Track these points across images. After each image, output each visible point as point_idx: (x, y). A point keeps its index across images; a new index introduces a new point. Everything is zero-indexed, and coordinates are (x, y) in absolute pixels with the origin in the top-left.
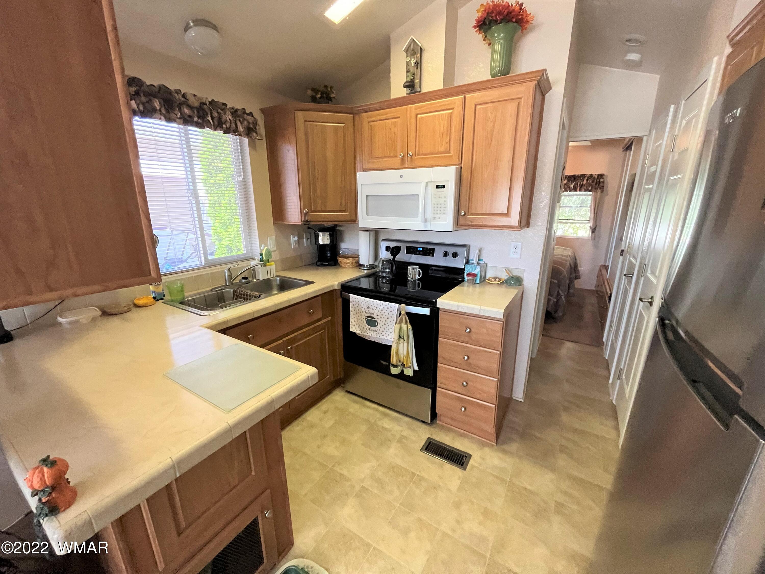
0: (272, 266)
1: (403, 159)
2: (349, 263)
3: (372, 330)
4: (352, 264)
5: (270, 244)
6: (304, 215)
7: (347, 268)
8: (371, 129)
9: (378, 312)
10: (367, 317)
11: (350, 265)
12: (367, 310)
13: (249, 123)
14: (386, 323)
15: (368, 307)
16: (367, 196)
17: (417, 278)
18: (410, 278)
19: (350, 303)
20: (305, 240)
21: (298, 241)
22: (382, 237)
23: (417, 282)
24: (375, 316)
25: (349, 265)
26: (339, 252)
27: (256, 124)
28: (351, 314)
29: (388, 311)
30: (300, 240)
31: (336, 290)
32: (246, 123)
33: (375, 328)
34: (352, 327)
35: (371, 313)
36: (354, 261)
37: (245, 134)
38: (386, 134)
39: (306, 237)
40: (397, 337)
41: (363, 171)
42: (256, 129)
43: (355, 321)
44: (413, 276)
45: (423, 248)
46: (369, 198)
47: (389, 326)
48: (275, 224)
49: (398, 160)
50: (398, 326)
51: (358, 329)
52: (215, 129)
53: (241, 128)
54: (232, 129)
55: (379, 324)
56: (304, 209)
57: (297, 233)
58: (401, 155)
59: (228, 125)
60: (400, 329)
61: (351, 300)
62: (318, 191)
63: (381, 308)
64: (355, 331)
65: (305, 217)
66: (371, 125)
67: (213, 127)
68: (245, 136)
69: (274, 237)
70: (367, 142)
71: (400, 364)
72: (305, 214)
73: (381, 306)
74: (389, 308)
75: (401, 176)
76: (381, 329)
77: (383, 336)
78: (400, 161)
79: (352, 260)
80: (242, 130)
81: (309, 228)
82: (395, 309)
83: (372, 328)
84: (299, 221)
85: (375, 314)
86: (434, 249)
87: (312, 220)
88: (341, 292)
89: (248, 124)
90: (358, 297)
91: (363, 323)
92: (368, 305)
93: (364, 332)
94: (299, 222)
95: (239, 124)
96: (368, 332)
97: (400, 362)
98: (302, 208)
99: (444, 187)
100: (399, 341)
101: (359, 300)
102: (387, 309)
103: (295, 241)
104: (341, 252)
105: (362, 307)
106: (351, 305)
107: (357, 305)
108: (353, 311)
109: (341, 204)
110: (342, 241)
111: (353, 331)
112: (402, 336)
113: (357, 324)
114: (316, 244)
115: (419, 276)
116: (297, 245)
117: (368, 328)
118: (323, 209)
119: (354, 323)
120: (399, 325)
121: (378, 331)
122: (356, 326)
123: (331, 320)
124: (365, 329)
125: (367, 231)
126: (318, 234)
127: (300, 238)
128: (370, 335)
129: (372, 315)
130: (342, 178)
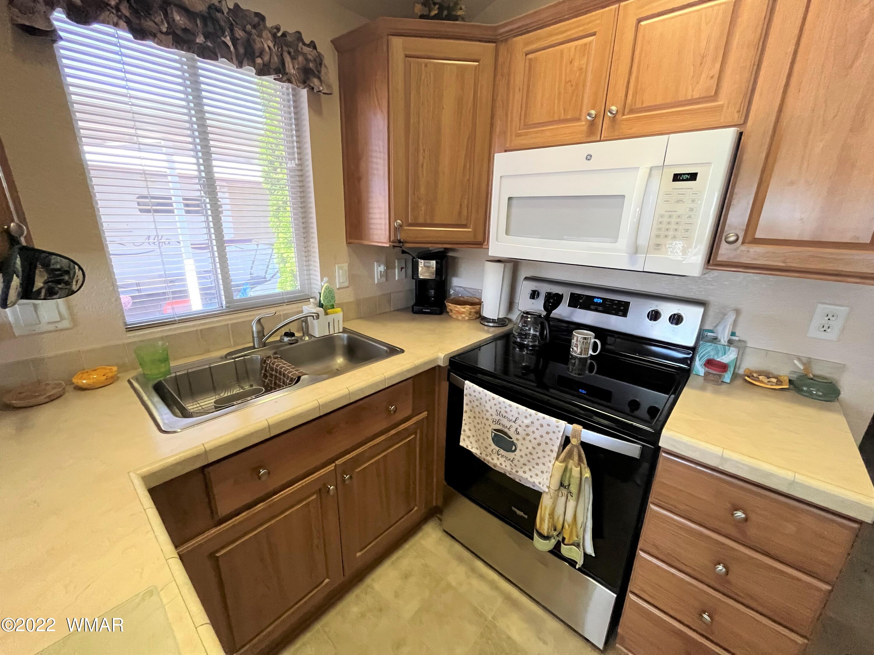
0: (338, 314)
1: (592, 124)
2: (463, 313)
3: (502, 456)
4: (470, 314)
5: (339, 276)
6: (394, 230)
7: (459, 320)
8: (531, 67)
9: (519, 428)
10: (495, 430)
11: (466, 316)
12: (497, 418)
13: (307, 59)
14: (534, 452)
15: (499, 414)
16: (510, 199)
17: (589, 355)
18: (576, 352)
19: (465, 397)
20: (397, 270)
21: (386, 271)
22: (523, 273)
23: (589, 361)
24: (511, 433)
25: (464, 316)
26: (449, 292)
27: (321, 64)
28: (465, 416)
29: (542, 431)
30: (389, 271)
31: (439, 366)
32: (300, 58)
33: (511, 455)
34: (464, 440)
35: (503, 425)
36: (473, 310)
37: (300, 82)
38: (561, 74)
39: (398, 266)
40: (555, 483)
41: (506, 151)
42: (319, 72)
43: (470, 430)
44: (582, 350)
45: (604, 299)
46: (514, 202)
47: (539, 458)
48: (348, 243)
49: (582, 126)
50: (560, 465)
51: (475, 445)
52: (240, 65)
53: (291, 68)
54: (273, 66)
55: (518, 450)
56: (395, 220)
57: (383, 259)
58: (589, 115)
59: (266, 58)
60: (566, 469)
61: (465, 392)
62: (423, 190)
63: (527, 422)
64: (469, 448)
65: (395, 235)
66: (530, 60)
67: (234, 59)
68: (299, 84)
69: (346, 266)
70: (518, 97)
71: (555, 533)
72: (396, 229)
73: (526, 417)
74: (545, 425)
75: (589, 157)
76: (521, 460)
77: (524, 472)
78: (585, 128)
79: (470, 309)
80: (293, 71)
81: (404, 252)
82: (556, 431)
83: (502, 452)
84: (385, 241)
85: (513, 429)
86: (628, 304)
87: (409, 239)
88: (449, 371)
89: (305, 62)
90: (481, 389)
91: (486, 439)
92: (500, 410)
93: (487, 455)
94: (385, 243)
95: (287, 59)
96: (495, 457)
97: (555, 530)
98: (392, 220)
99: (693, 177)
100: (558, 492)
101: (482, 395)
102: (539, 427)
103: (381, 272)
104: (452, 292)
105: (487, 411)
106: (466, 400)
107: (477, 403)
108: (469, 411)
109: (460, 213)
110: (455, 275)
111: (465, 447)
112: (566, 483)
113: (473, 436)
114: (413, 278)
115: (595, 350)
116: (384, 279)
117: (494, 450)
118: (428, 221)
119: (468, 433)
120: (563, 465)
121: (515, 462)
122: (472, 439)
123: (427, 418)
124: (489, 450)
125: (499, 261)
126: (418, 262)
127: (389, 267)
128: (498, 464)
129: (506, 430)
130: (465, 166)
